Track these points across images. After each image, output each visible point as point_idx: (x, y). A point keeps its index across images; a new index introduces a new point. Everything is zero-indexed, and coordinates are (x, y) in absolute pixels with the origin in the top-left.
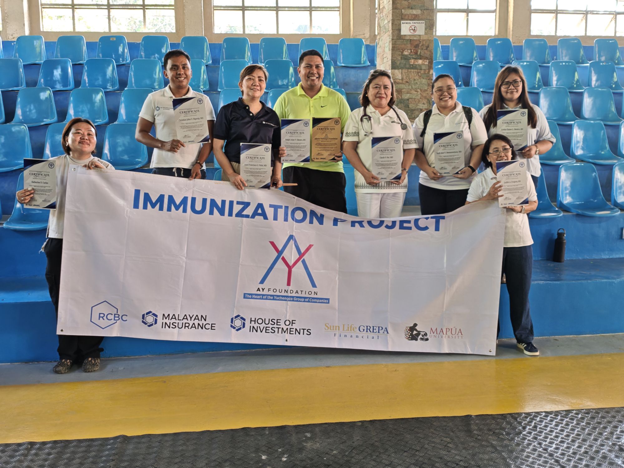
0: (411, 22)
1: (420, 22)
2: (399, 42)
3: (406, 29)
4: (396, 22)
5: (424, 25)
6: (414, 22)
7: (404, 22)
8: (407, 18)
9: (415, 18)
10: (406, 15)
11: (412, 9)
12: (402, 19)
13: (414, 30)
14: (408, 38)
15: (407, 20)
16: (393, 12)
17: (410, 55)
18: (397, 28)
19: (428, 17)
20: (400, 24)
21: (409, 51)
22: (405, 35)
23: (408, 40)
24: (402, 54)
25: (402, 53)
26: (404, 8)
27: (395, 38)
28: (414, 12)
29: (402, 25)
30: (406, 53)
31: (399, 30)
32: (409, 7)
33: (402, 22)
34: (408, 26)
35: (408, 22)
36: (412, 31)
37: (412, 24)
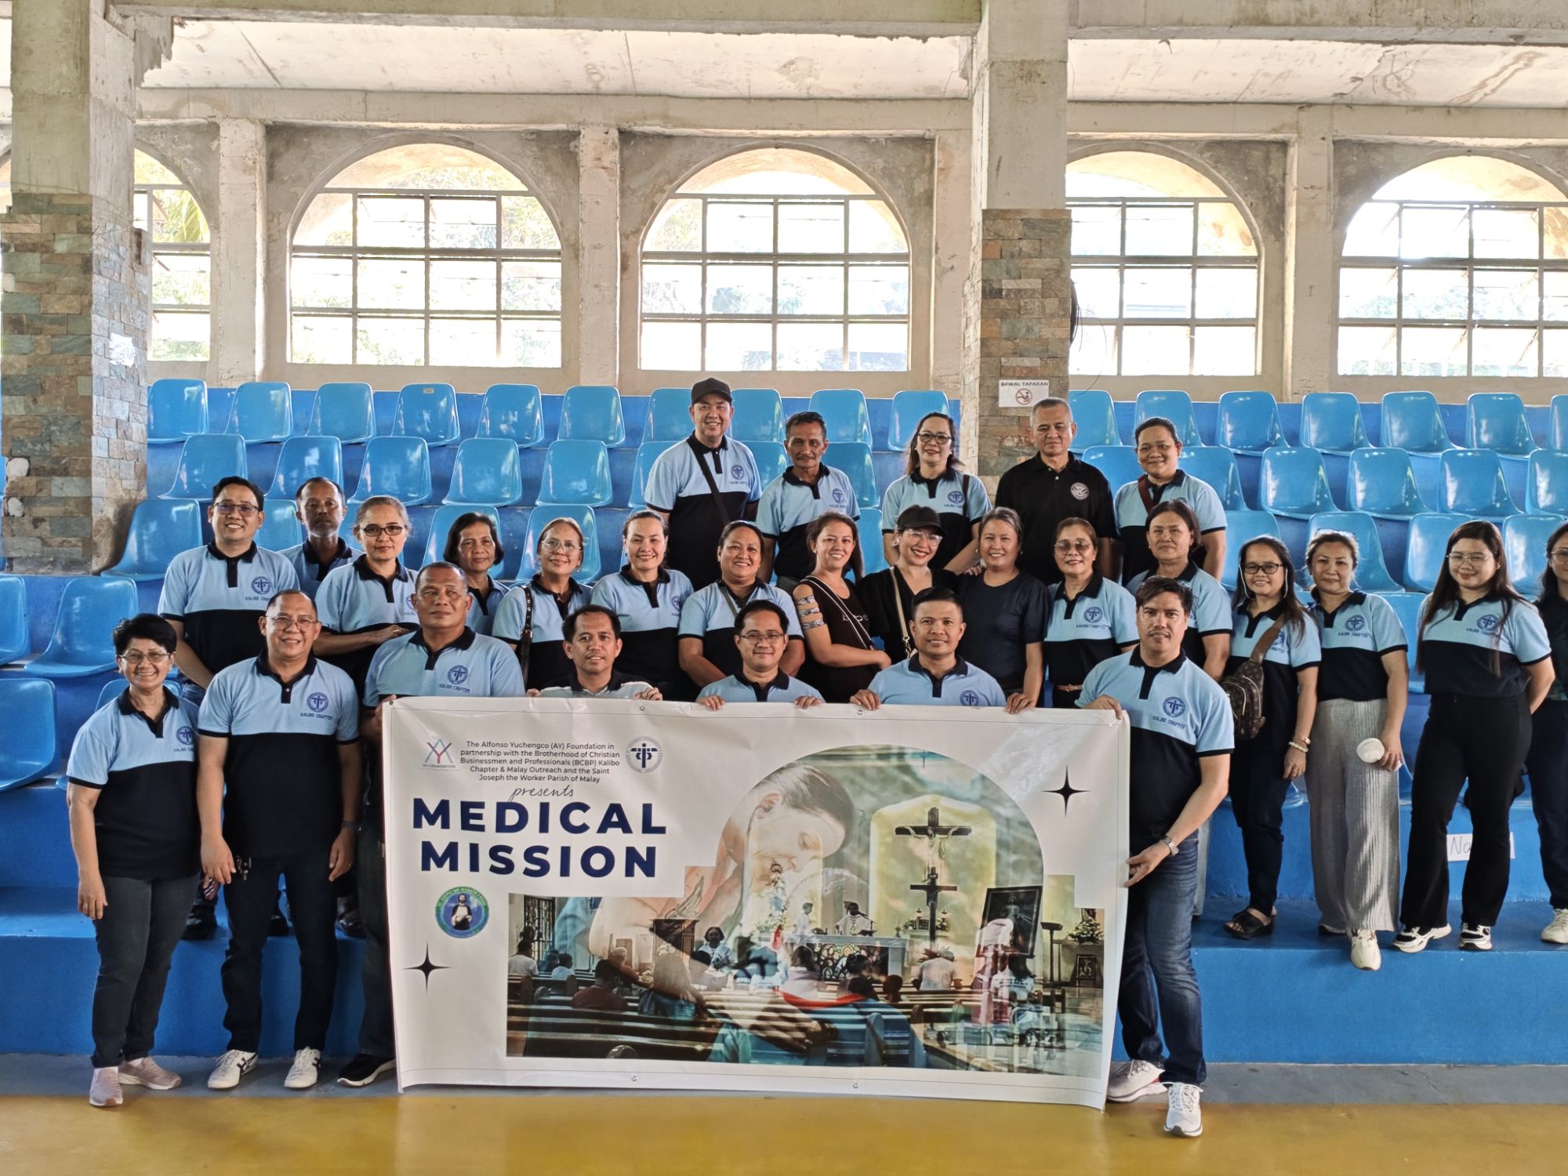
0: (1020, 382)
1: (1040, 381)
2: (994, 422)
3: (1009, 395)
4: (988, 383)
5: (1047, 387)
6: (1026, 381)
7: (1005, 381)
8: (1010, 373)
9: (1029, 374)
10: (1008, 368)
11: (1021, 356)
12: (1002, 376)
13: (1026, 398)
14: (1013, 414)
15: (1012, 377)
16: (981, 363)
17: (1017, 446)
18: (991, 394)
19: (1057, 373)
20: (997, 387)
21: (1016, 440)
22: (1007, 408)
23: (1013, 417)
24: (1001, 446)
25: (1001, 442)
26: (1004, 355)
27: (986, 413)
28: (1027, 362)
29: (1001, 388)
30: (1008, 443)
31: (996, 398)
32: (1014, 354)
33: (1001, 381)
34: (1014, 390)
35: (1014, 381)
36: (1021, 400)
37: (1022, 387)
